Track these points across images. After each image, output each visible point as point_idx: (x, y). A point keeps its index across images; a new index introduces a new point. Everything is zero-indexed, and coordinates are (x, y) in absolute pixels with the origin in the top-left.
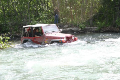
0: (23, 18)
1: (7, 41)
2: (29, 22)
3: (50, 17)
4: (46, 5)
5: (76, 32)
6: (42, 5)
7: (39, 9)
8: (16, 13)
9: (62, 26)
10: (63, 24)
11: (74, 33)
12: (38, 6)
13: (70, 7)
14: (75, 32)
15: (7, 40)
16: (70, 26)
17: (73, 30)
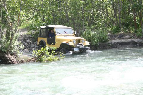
2: (83, 30)
3: (109, 25)
4: (105, 10)
5: (139, 44)
6: (100, 11)
7: (96, 16)
8: (68, 20)
9: (123, 36)
10: (124, 34)
11: (137, 45)
12: (95, 11)
13: (134, 14)
15: (54, 50)
16: (133, 37)
17: (136, 41)
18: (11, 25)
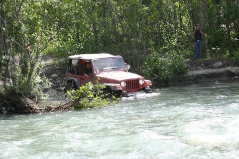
0: (133, 48)
1: (102, 92)
3: (186, 46)
4: (178, 21)
6: (170, 23)
7: (164, 30)
8: (119, 39)
9: (210, 63)
10: (212, 60)
11: (235, 77)
12: (161, 24)
13: (228, 26)
14: (237, 76)
15: (101, 90)
16: (227, 64)
17: (233, 72)
18: (30, 50)
